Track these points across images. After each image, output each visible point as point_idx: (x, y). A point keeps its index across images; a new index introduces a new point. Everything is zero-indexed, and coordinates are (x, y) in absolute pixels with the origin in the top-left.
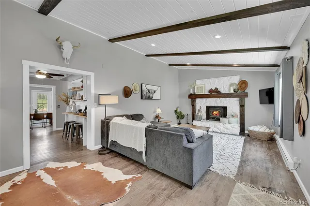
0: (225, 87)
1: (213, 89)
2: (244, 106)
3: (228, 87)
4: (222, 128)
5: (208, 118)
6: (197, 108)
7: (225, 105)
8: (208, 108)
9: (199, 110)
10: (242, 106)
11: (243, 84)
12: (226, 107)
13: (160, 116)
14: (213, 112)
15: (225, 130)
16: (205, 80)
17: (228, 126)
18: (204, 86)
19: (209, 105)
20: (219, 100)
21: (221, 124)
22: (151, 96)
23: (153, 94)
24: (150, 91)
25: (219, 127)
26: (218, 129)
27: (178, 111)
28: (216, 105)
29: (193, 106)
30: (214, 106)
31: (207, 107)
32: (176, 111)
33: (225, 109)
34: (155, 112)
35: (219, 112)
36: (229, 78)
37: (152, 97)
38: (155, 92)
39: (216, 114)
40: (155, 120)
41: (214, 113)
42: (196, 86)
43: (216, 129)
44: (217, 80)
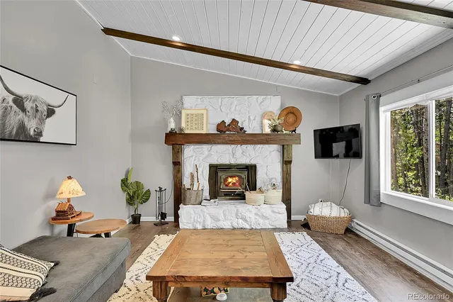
0: (252, 118)
1: (228, 122)
2: (290, 162)
3: (258, 119)
4: (252, 216)
5: (215, 194)
6: (187, 169)
7: (253, 162)
8: (215, 170)
9: (192, 176)
10: (287, 163)
11: (291, 115)
12: (255, 166)
13: (77, 209)
14: (226, 180)
15: (261, 221)
16: (207, 99)
17: (266, 209)
18: (204, 112)
19: (216, 160)
20: (239, 149)
21: (249, 207)
22: (32, 126)
23: (42, 121)
24: (28, 105)
25: (248, 215)
26: (245, 220)
27: (131, 180)
28: (233, 162)
29: (177, 164)
30: (228, 163)
31: (211, 166)
32: (124, 183)
33: (251, 169)
34: (51, 195)
35: (240, 177)
36: (261, 98)
37: (40, 134)
38: (51, 112)
39: (234, 184)
40: (52, 227)
41: (230, 180)
42: (184, 113)
43: (240, 221)
44: (236, 100)
